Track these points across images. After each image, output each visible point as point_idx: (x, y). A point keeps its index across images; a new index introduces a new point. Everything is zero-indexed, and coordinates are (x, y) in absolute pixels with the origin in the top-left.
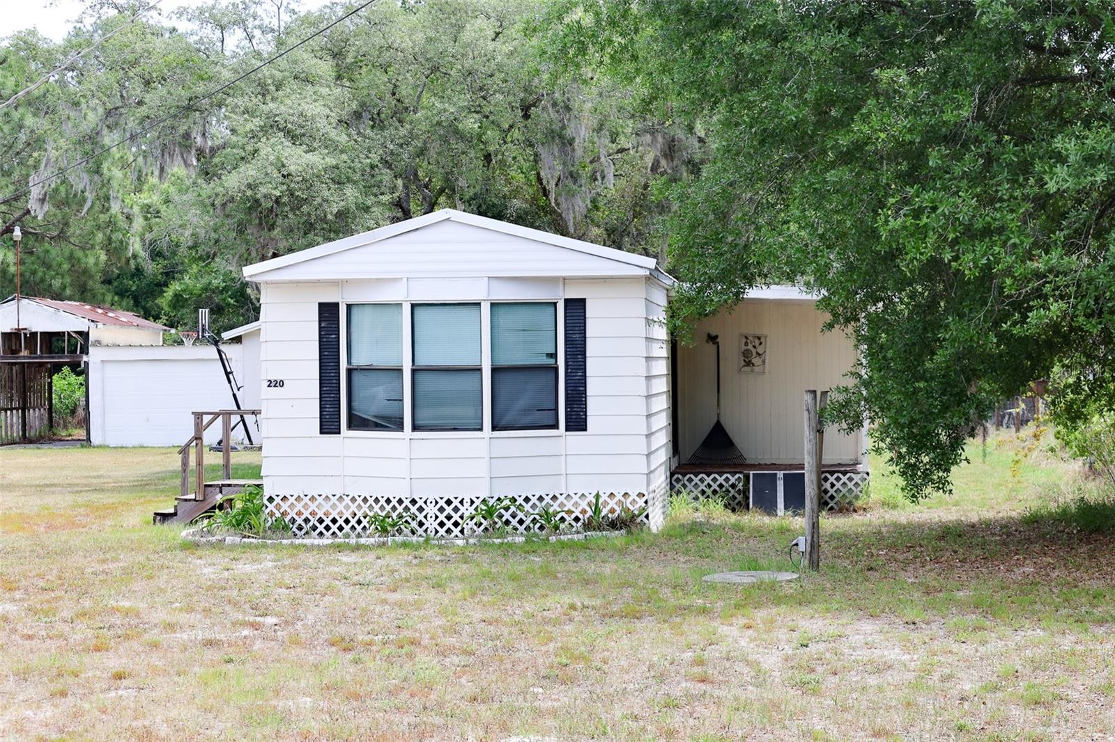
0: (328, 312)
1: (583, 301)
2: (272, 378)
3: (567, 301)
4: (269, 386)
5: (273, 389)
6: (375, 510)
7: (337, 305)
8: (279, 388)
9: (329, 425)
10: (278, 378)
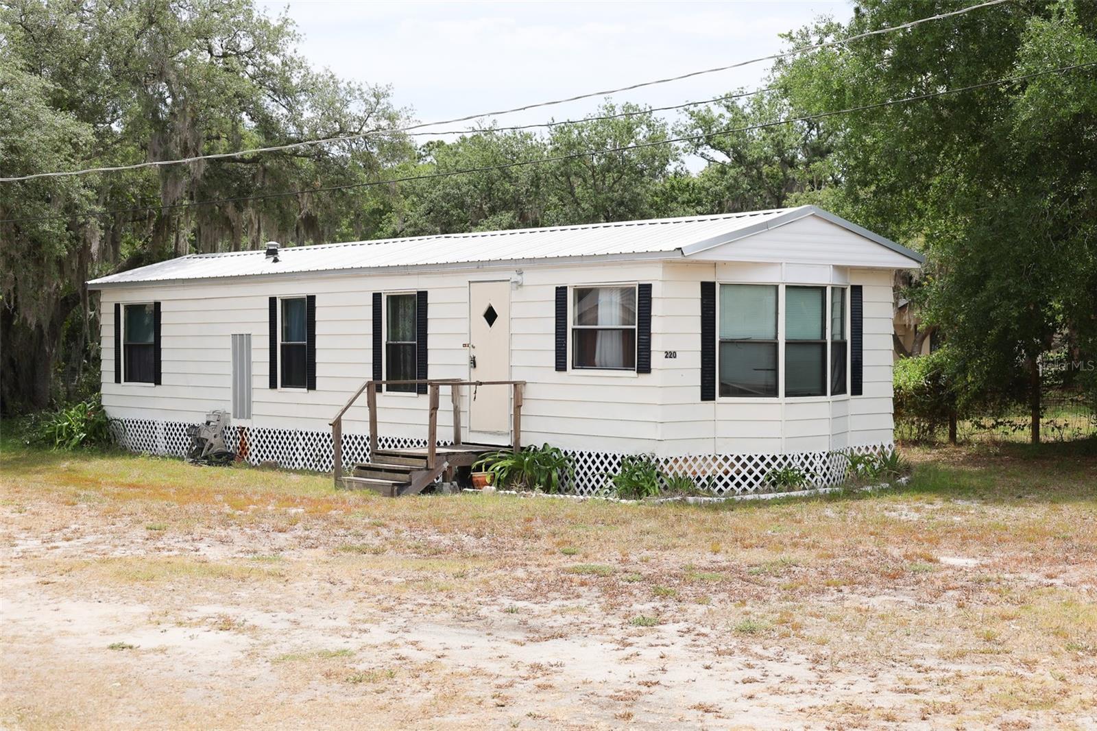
0: (708, 290)
1: (861, 287)
2: (668, 350)
3: (852, 287)
4: (666, 357)
5: (669, 359)
6: (773, 467)
7: (714, 284)
8: (673, 359)
9: (707, 394)
10: (672, 349)
